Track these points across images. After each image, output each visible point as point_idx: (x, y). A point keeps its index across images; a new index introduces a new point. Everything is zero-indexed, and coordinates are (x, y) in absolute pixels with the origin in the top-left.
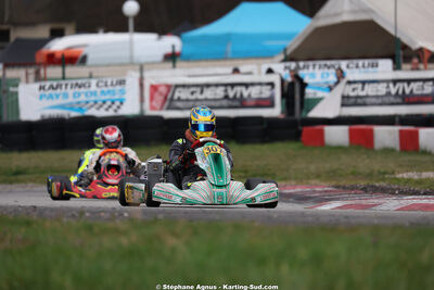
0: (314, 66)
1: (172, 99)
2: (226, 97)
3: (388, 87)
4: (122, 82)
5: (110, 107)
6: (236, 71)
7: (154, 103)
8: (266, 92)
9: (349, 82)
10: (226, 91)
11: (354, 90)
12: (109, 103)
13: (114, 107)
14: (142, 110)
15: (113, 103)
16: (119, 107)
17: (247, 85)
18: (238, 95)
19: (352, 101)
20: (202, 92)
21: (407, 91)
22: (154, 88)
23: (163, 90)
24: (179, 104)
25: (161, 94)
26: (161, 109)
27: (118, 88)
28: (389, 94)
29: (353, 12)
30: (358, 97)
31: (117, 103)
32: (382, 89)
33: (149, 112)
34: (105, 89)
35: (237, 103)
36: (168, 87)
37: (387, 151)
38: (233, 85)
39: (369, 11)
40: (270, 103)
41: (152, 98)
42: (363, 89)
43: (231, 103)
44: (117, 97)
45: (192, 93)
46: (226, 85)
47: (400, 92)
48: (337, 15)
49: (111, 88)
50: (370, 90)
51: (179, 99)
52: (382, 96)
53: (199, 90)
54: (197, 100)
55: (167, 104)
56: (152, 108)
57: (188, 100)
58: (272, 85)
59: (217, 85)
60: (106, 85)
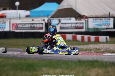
0: (55, 19)
1: (17, 27)
2: (31, 27)
3: (71, 25)
4: (5, 23)
5: (2, 29)
6: (33, 20)
7: (13, 28)
8: (41, 26)
9: (62, 23)
10: (31, 25)
11: (63, 25)
12: (2, 28)
13: (3, 29)
14: (10, 30)
15: (3, 28)
16: (4, 29)
17: (36, 24)
18: (34, 26)
19: (62, 28)
20: (25, 25)
21: (76, 26)
22: (13, 24)
23: (15, 25)
24: (19, 28)
25: (15, 26)
26: (15, 29)
27: (4, 24)
28: (71, 26)
29: (67, 6)
30: (64, 27)
31: (4, 28)
32: (70, 25)
33: (12, 30)
34: (1, 25)
35: (34, 28)
36: (17, 24)
37: (69, 40)
38: (33, 24)
39: (71, 5)
40: (42, 28)
41: (12, 27)
42: (65, 25)
43: (32, 28)
44: (4, 26)
45: (23, 26)
46: (31, 24)
47: (75, 26)
48: (63, 6)
49: (2, 24)
50: (67, 25)
51: (19, 27)
52: (70, 27)
53: (24, 25)
54: (24, 27)
55: (16, 28)
56: (13, 29)
57: (21, 27)
58: (42, 24)
59: (28, 24)
60: (1, 23)
